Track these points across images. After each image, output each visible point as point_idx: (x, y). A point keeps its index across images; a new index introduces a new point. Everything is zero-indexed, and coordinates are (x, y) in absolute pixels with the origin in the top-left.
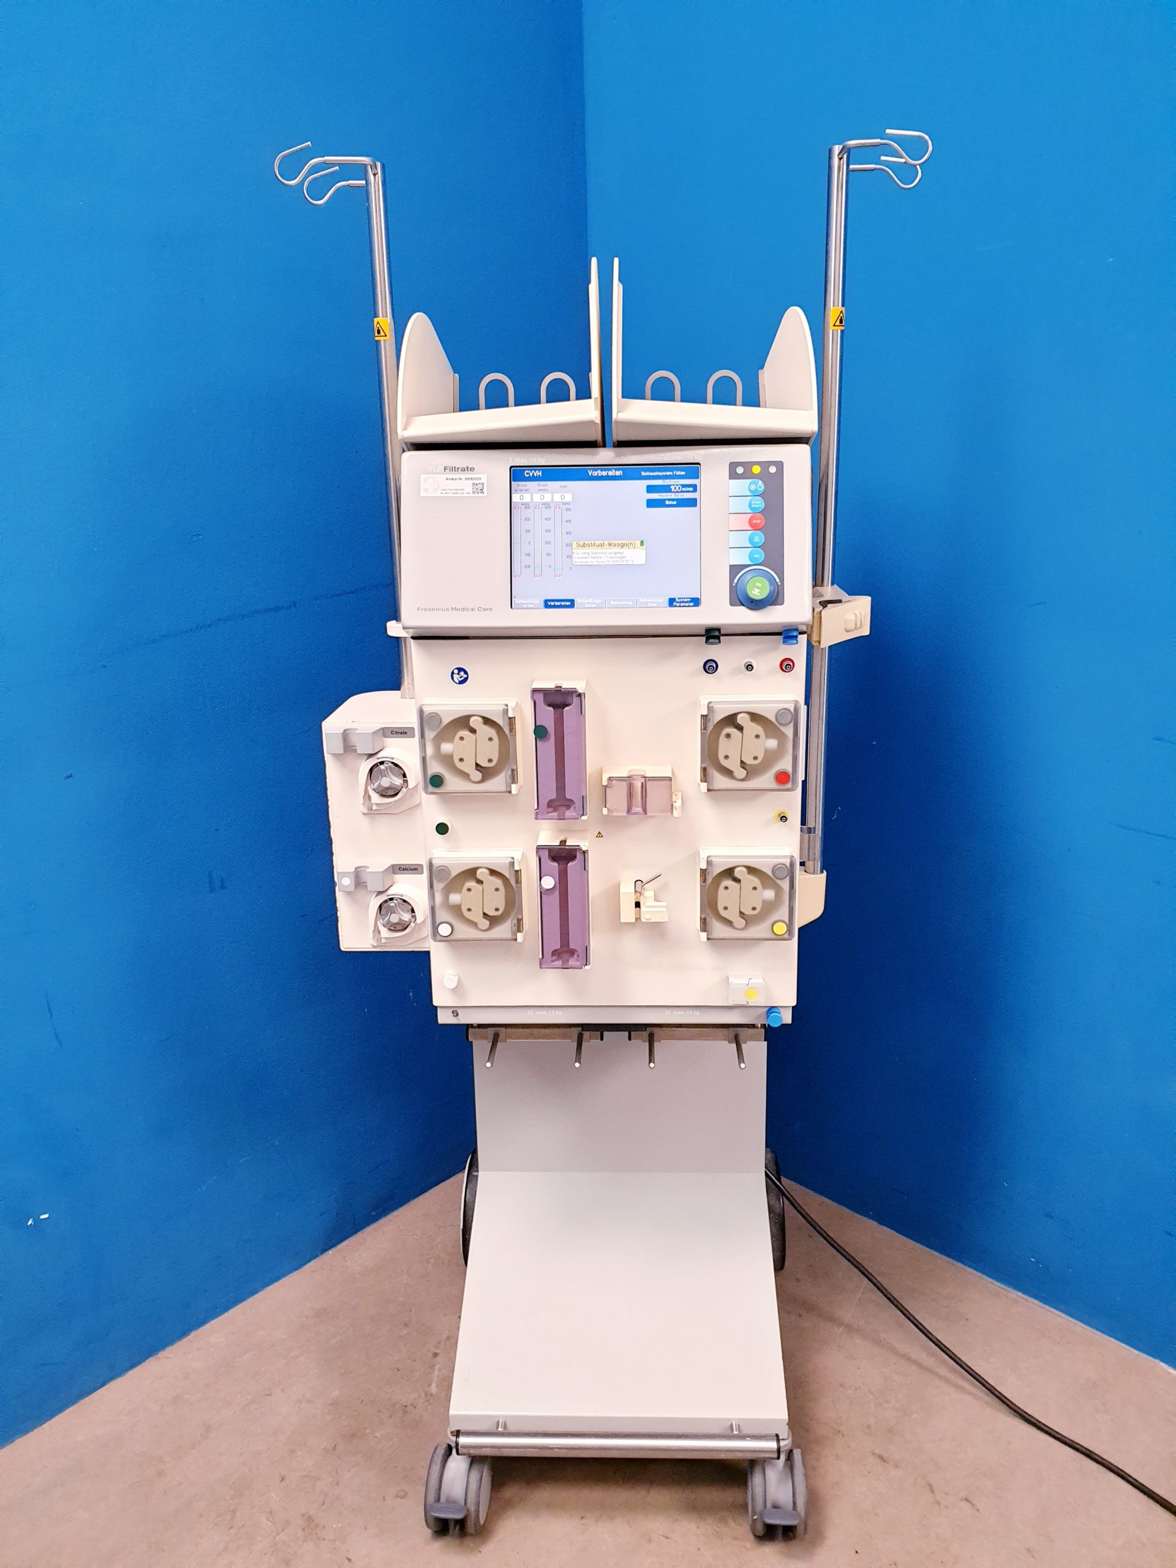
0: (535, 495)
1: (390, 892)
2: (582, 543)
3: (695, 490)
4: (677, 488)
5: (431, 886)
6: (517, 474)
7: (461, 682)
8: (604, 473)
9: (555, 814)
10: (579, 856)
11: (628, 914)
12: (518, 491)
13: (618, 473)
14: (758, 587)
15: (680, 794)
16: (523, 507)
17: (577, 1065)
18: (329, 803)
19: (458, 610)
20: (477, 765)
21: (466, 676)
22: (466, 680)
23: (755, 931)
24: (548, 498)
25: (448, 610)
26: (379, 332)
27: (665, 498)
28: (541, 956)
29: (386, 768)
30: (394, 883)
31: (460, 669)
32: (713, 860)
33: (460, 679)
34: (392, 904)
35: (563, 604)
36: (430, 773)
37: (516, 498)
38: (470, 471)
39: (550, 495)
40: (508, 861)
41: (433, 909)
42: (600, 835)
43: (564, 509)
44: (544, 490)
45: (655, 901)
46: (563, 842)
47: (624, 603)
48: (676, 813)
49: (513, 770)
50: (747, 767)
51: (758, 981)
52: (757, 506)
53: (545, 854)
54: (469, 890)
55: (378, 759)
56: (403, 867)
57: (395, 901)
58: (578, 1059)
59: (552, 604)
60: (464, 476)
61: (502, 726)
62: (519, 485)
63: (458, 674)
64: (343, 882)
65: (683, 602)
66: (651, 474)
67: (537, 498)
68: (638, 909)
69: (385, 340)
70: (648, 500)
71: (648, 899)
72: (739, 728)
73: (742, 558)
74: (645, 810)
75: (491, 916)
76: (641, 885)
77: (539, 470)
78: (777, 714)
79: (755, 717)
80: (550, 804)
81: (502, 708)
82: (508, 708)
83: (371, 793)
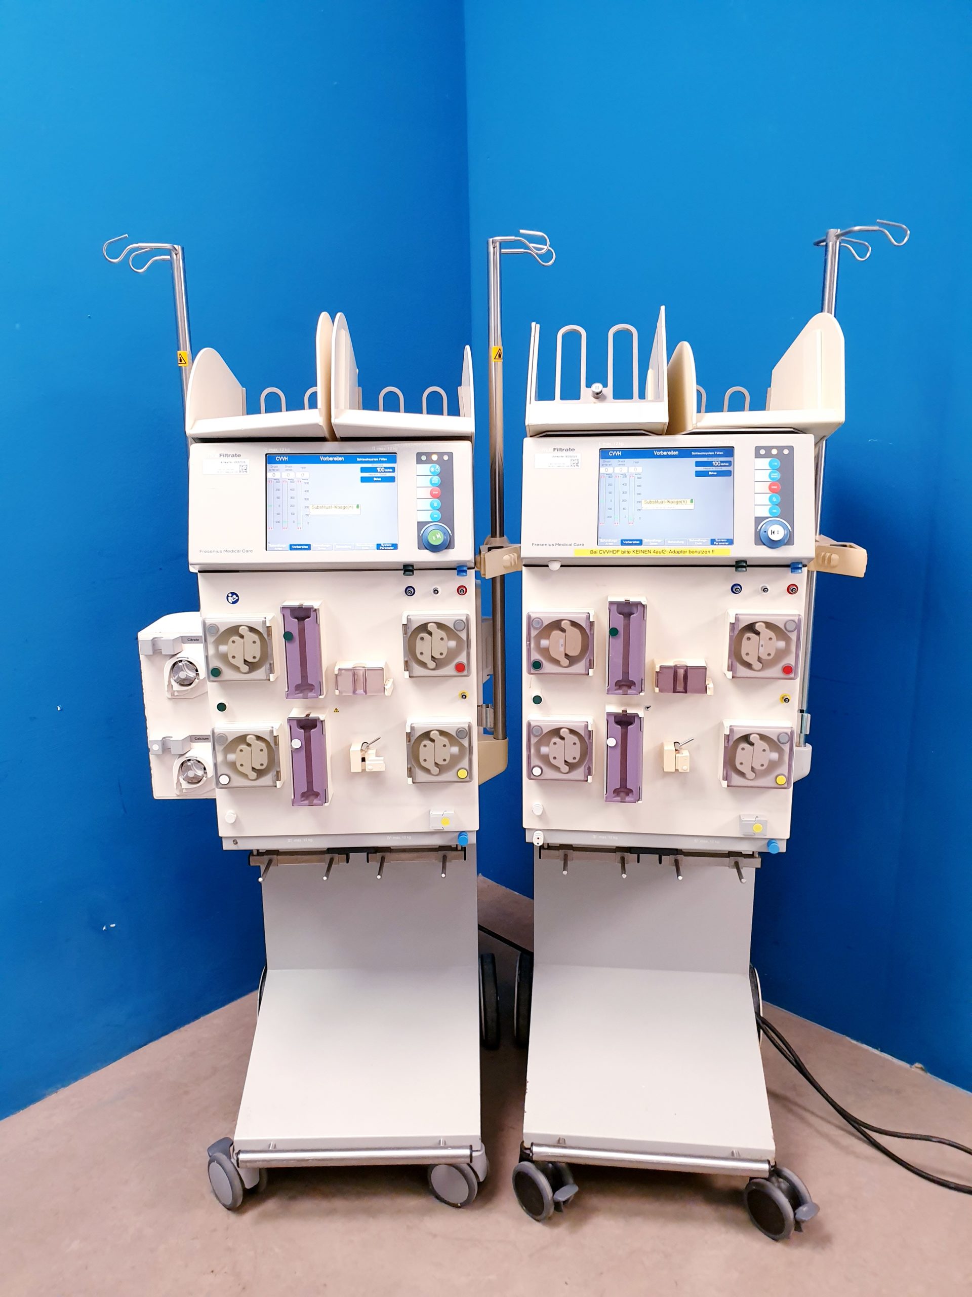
0: (283, 473)
1: (187, 755)
2: (316, 506)
3: (394, 471)
4: (382, 470)
5: (214, 749)
6: (270, 459)
7: (234, 603)
8: (331, 459)
9: (301, 695)
10: (319, 724)
11: (356, 766)
12: (272, 471)
13: (341, 459)
14: (436, 537)
15: (391, 680)
16: (275, 481)
17: (325, 878)
18: (144, 689)
19: (228, 551)
20: (245, 661)
21: (237, 598)
22: (238, 600)
23: (446, 776)
24: (292, 475)
25: (221, 552)
26: (181, 361)
27: (373, 476)
28: (293, 797)
29: (183, 665)
30: (191, 749)
31: (233, 594)
32: (415, 726)
33: (233, 601)
34: (190, 764)
35: (303, 548)
36: (211, 667)
37: (269, 475)
38: (238, 457)
39: (293, 473)
40: (269, 730)
41: (215, 765)
42: (336, 710)
43: (303, 483)
44: (290, 470)
45: (377, 756)
46: (308, 715)
47: (345, 547)
48: (387, 693)
49: (270, 664)
50: (436, 661)
51: (450, 812)
52: (435, 482)
53: (295, 723)
54: (241, 751)
55: (178, 658)
56: (197, 737)
57: (192, 762)
58: (328, 875)
59: (295, 547)
60: (233, 460)
61: (263, 633)
62: (272, 467)
63: (232, 597)
64: (154, 748)
65: (386, 547)
66: (364, 459)
67: (285, 475)
68: (363, 762)
69: (185, 366)
70: (362, 477)
71: (371, 755)
72: (430, 634)
73: (425, 517)
74: (365, 692)
75: (258, 770)
76: (366, 745)
77: (286, 456)
78: (455, 623)
79: (439, 625)
80: (297, 687)
81: (262, 621)
82: (267, 620)
83: (173, 683)
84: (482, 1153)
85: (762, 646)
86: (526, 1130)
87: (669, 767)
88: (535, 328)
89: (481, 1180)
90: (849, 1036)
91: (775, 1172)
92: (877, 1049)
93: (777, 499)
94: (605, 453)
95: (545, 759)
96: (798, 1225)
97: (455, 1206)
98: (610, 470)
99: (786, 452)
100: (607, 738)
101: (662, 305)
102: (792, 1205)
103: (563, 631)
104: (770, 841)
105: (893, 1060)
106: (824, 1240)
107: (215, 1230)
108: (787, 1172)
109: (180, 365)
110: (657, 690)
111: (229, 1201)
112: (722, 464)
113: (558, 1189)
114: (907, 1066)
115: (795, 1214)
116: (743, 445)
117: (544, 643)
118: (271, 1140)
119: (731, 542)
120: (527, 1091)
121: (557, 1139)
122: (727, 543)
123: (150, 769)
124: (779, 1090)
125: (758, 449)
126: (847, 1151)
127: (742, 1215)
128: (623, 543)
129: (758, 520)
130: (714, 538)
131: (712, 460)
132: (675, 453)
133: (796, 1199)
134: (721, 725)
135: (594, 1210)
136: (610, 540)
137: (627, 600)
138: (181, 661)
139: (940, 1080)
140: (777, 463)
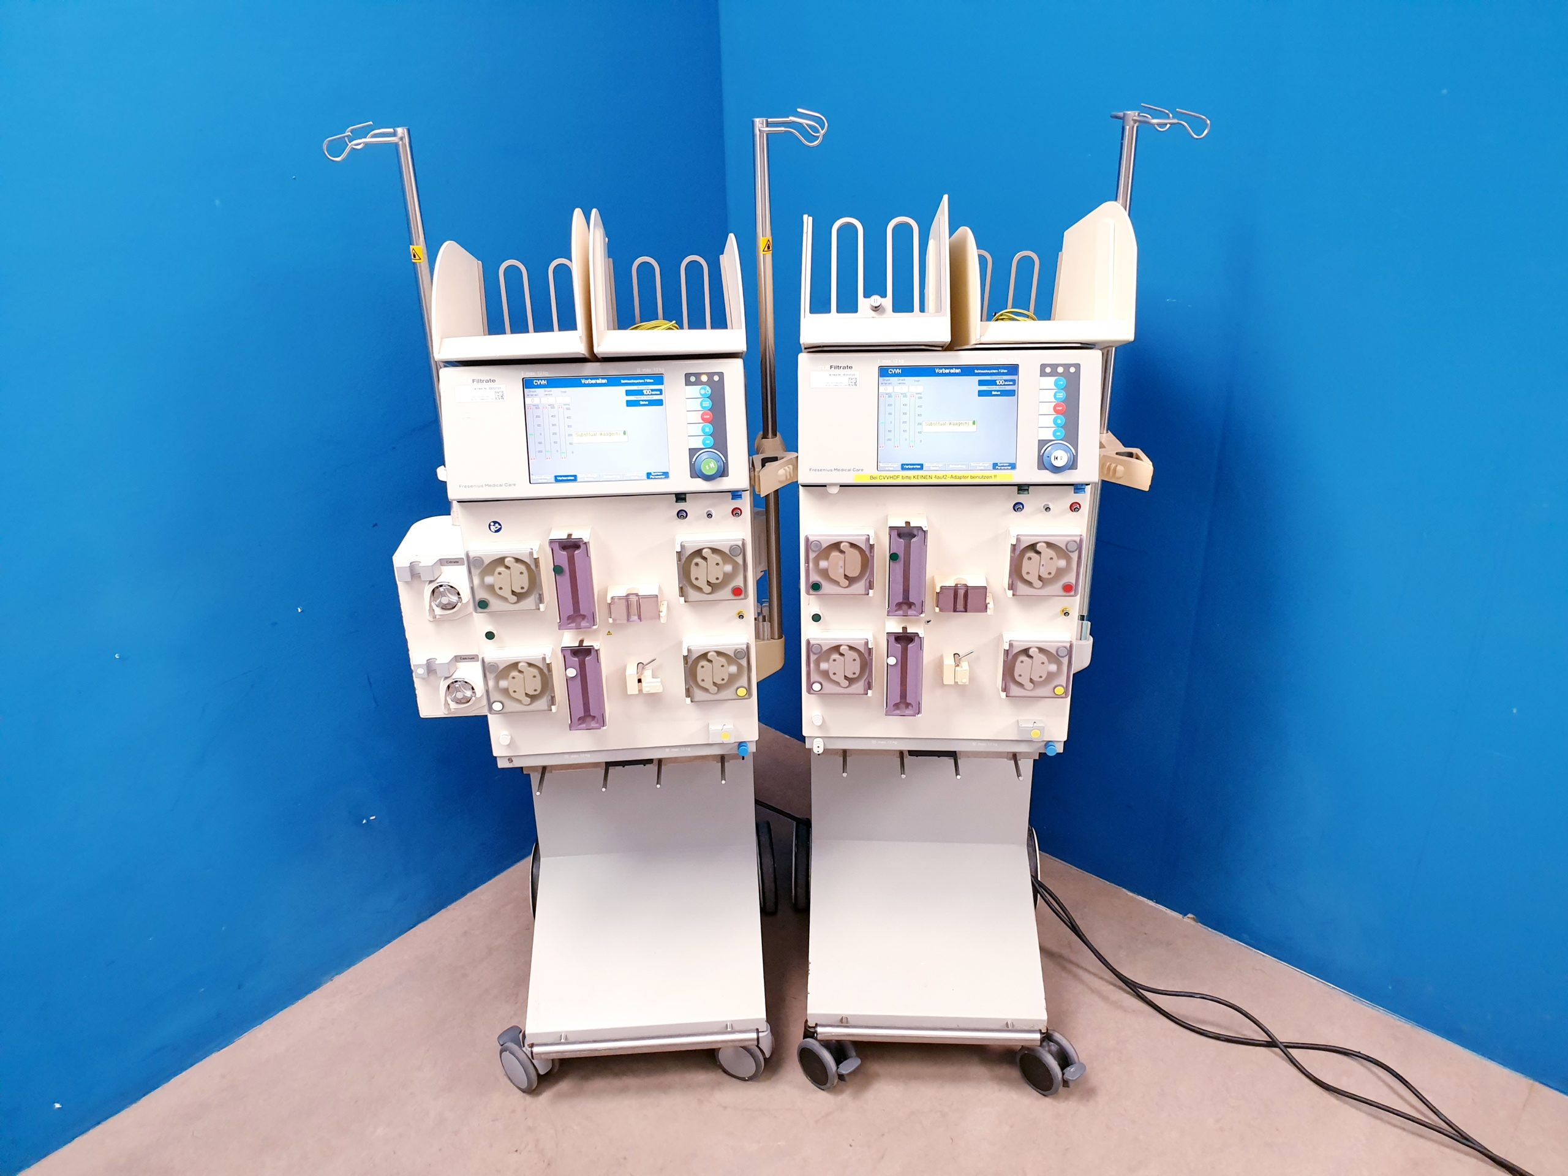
0: (542, 399)
1: (454, 677)
2: (580, 433)
3: (661, 394)
4: (648, 392)
5: (485, 674)
6: (527, 384)
7: (497, 531)
8: (594, 382)
9: (573, 625)
10: (593, 652)
11: (632, 688)
12: (531, 396)
13: (604, 382)
14: (709, 466)
15: (665, 603)
16: (535, 408)
17: (604, 790)
18: (403, 614)
19: (490, 486)
20: (513, 591)
21: (500, 527)
22: (500, 529)
23: (725, 694)
24: (552, 400)
25: (483, 487)
26: (414, 256)
27: (639, 399)
28: (570, 722)
29: (444, 589)
30: (457, 670)
31: (495, 522)
32: (692, 649)
33: (496, 529)
34: (457, 686)
35: (568, 478)
36: (478, 598)
37: (528, 401)
38: (492, 383)
39: (554, 399)
40: (541, 657)
41: (487, 691)
42: (609, 633)
43: (565, 409)
44: (549, 395)
45: (653, 678)
46: (581, 644)
47: (613, 477)
48: (662, 620)
49: (540, 595)
50: (712, 585)
51: (729, 726)
52: (706, 405)
53: (568, 652)
54: (513, 677)
55: (438, 583)
56: (463, 657)
57: (459, 683)
58: (605, 786)
59: (561, 479)
60: (488, 386)
61: (529, 563)
62: (530, 392)
63: (494, 525)
64: (418, 673)
65: (657, 475)
66: (628, 381)
67: (545, 400)
68: (640, 683)
69: (420, 263)
70: (627, 401)
71: (647, 676)
72: (705, 559)
73: (697, 443)
74: (640, 618)
75: (532, 695)
76: (641, 666)
77: (545, 380)
78: (731, 548)
79: (714, 550)
80: (569, 618)
81: (528, 552)
82: (533, 551)
83: (435, 607)
84: (767, 1034)
85: (1043, 565)
86: (809, 1011)
87: (948, 680)
88: (808, 221)
89: (768, 1055)
90: (1125, 888)
91: (1047, 1037)
92: (1152, 900)
93: (1061, 420)
94: (884, 372)
95: (825, 674)
96: (1066, 1083)
97: (743, 1079)
98: (889, 389)
99: (1072, 370)
100: (888, 657)
101: (946, 194)
102: (1059, 1065)
103: (842, 552)
104: (1048, 744)
105: (1166, 911)
106: (1088, 1093)
107: (513, 1111)
108: (1057, 1036)
109: (413, 261)
110: (937, 609)
111: (524, 1085)
112: (1006, 383)
113: (842, 1062)
114: (1180, 916)
115: (1063, 1074)
116: (1028, 362)
117: (823, 564)
118: (562, 1032)
119: (1013, 466)
120: (810, 972)
121: (840, 1018)
122: (1010, 468)
123: (414, 689)
124: (1055, 949)
125: (1043, 367)
126: (1116, 1005)
127: (1015, 1073)
128: (903, 467)
129: (1042, 443)
130: (996, 462)
131: (995, 379)
132: (958, 371)
133: (1065, 1060)
134: (1000, 638)
135: (877, 1076)
136: (890, 465)
137: (908, 523)
138: (441, 586)
139: (1210, 929)
140: (1063, 382)
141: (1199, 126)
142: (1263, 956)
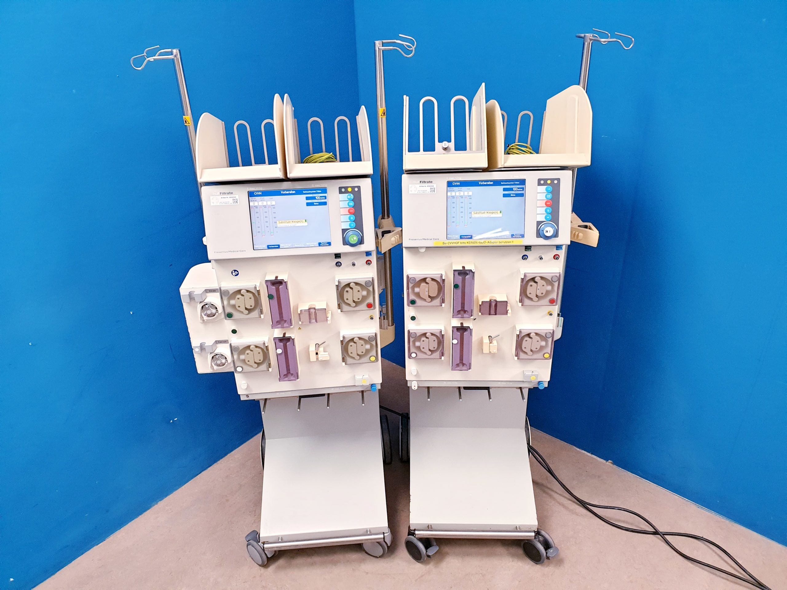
0: (259, 203)
1: (215, 352)
2: (281, 222)
3: (326, 198)
4: (318, 198)
5: (232, 350)
6: (251, 194)
7: (236, 275)
8: (288, 193)
9: (280, 326)
10: (291, 340)
11: (313, 357)
12: (253, 201)
13: (294, 192)
14: (353, 239)
15: (330, 312)
16: (255, 207)
17: (299, 410)
18: (186, 319)
19: (231, 252)
20: (246, 308)
21: (238, 273)
22: (238, 274)
23: (363, 360)
25: (227, 252)
26: (186, 122)
27: (314, 202)
28: (279, 377)
29: (209, 306)
30: (217, 348)
31: (235, 271)
32: (345, 336)
33: (236, 274)
34: (217, 357)
35: (275, 246)
36: (226, 312)
37: (251, 204)
38: (231, 194)
39: (266, 202)
40: (262, 342)
41: (234, 359)
43: (272, 208)
44: (263, 200)
45: (324, 352)
46: (284, 335)
47: (300, 245)
48: (329, 322)
49: (261, 310)
50: (356, 302)
51: (366, 376)
52: (351, 205)
53: (277, 340)
54: (248, 354)
55: (205, 303)
56: (220, 341)
57: (218, 355)
58: (299, 408)
59: (271, 247)
60: (229, 196)
61: (254, 293)
62: (252, 199)
63: (234, 272)
64: (196, 351)
65: (324, 244)
66: (307, 192)
68: (317, 355)
69: (189, 126)
70: (307, 203)
71: (321, 351)
72: (351, 288)
73: (346, 226)
74: (316, 321)
75: (258, 363)
76: (318, 345)
77: (260, 192)
78: (365, 283)
79: (356, 284)
80: (277, 322)
81: (254, 286)
82: (257, 286)
83: (203, 316)
84: (389, 535)
85: (538, 289)
86: (411, 522)
87: (486, 350)
88: (406, 99)
89: (389, 545)
90: (575, 446)
91: (538, 533)
92: (589, 453)
93: (550, 210)
94: (450, 184)
95: (419, 348)
96: (548, 558)
97: (376, 557)
98: (453, 194)
99: (556, 182)
100: (453, 340)
101: (484, 82)
102: (544, 548)
103: (427, 283)
104: (539, 383)
105: (598, 459)
106: (560, 562)
107: (255, 577)
108: (543, 533)
109: (185, 124)
110: (480, 314)
111: (260, 563)
112: (519, 190)
113: (429, 548)
114: (605, 461)
115: (547, 553)
116: (531, 178)
117: (417, 290)
118: (279, 536)
119: (523, 236)
120: (411, 500)
121: (428, 525)
122: (520, 237)
123: (194, 359)
124: (539, 481)
125: (539, 180)
126: (573, 512)
127: (520, 551)
128: (461, 237)
129: (539, 223)
130: (513, 234)
131: (512, 187)
132: (491, 183)
133: (547, 545)
134: (514, 328)
135: (447, 554)
136: (454, 236)
137: (464, 267)
138: (207, 304)
139: (620, 468)
140: (550, 189)
141: (627, 42)
142: (649, 483)
